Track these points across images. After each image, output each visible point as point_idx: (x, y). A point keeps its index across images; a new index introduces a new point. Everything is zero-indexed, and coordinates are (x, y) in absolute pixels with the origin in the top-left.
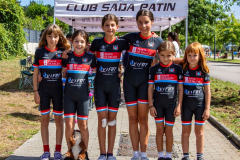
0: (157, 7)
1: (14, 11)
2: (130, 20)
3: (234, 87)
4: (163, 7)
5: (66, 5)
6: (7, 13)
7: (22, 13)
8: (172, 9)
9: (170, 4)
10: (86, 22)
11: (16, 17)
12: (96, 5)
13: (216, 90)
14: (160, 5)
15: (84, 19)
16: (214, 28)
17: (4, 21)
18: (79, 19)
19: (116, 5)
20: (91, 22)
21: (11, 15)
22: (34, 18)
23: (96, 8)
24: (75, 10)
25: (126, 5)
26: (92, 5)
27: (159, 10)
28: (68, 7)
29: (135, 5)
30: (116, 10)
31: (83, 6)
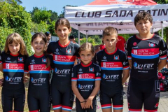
0: (152, 13)
1: (22, 17)
2: (128, 24)
4: (157, 12)
6: (17, 19)
7: (30, 18)
8: (165, 14)
9: (163, 10)
10: (90, 27)
11: (24, 23)
12: (101, 12)
14: (155, 11)
15: (88, 24)
17: (15, 27)
18: (84, 24)
19: (117, 12)
20: (94, 27)
21: (20, 21)
23: (100, 15)
24: (82, 16)
25: (126, 11)
26: (97, 12)
27: (154, 15)
28: (76, 14)
29: (133, 11)
30: (117, 16)
31: (89, 13)
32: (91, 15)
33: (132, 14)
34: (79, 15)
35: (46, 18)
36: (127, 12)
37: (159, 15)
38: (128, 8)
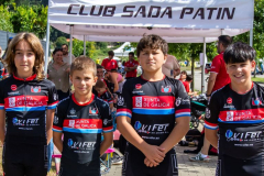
0: (206, 13)
4: (215, 13)
5: (68, 5)
8: (230, 17)
9: (227, 10)
12: (114, 8)
14: (211, 10)
19: (143, 8)
23: (113, 12)
24: (81, 13)
25: (159, 8)
26: (107, 7)
27: (210, 18)
28: (70, 9)
29: (173, 9)
30: (144, 16)
31: (93, 8)
32: (96, 12)
33: (170, 14)
34: (76, 10)
36: (163, 10)
37: (218, 18)
38: (164, 3)
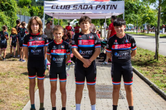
0: (106, 7)
1: (11, 4)
3: (150, 53)
5: (51, 5)
6: (6, 5)
7: (16, 5)
8: (115, 8)
9: (114, 5)
11: (12, 8)
12: (70, 6)
13: (141, 56)
14: (108, 6)
16: (137, 16)
17: (5, 10)
19: (81, 6)
21: (9, 6)
22: (22, 7)
23: (69, 8)
24: (57, 8)
25: (87, 5)
26: (67, 6)
29: (93, 6)
30: (82, 9)
31: (62, 6)
32: (63, 8)
33: (92, 8)
34: (55, 7)
35: (28, 4)
36: (89, 6)
37: (110, 8)
38: (89, 4)
